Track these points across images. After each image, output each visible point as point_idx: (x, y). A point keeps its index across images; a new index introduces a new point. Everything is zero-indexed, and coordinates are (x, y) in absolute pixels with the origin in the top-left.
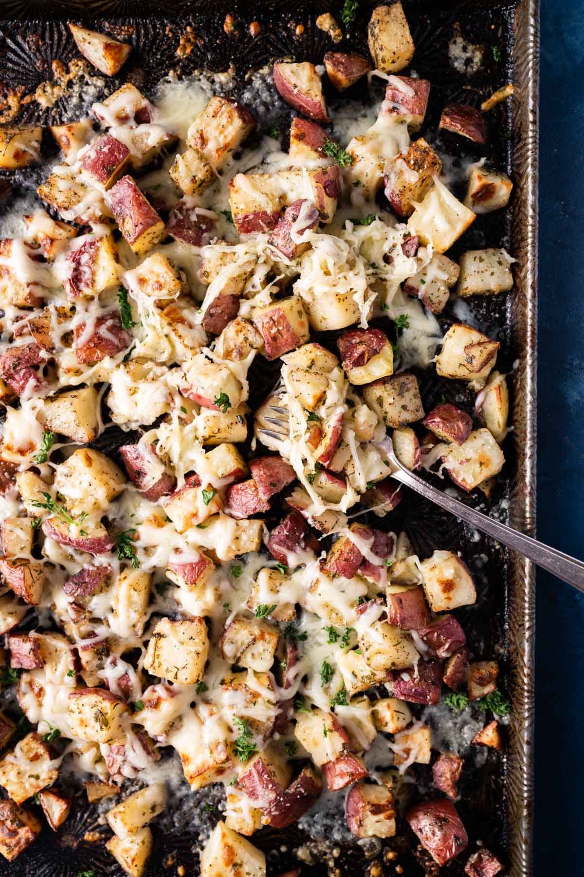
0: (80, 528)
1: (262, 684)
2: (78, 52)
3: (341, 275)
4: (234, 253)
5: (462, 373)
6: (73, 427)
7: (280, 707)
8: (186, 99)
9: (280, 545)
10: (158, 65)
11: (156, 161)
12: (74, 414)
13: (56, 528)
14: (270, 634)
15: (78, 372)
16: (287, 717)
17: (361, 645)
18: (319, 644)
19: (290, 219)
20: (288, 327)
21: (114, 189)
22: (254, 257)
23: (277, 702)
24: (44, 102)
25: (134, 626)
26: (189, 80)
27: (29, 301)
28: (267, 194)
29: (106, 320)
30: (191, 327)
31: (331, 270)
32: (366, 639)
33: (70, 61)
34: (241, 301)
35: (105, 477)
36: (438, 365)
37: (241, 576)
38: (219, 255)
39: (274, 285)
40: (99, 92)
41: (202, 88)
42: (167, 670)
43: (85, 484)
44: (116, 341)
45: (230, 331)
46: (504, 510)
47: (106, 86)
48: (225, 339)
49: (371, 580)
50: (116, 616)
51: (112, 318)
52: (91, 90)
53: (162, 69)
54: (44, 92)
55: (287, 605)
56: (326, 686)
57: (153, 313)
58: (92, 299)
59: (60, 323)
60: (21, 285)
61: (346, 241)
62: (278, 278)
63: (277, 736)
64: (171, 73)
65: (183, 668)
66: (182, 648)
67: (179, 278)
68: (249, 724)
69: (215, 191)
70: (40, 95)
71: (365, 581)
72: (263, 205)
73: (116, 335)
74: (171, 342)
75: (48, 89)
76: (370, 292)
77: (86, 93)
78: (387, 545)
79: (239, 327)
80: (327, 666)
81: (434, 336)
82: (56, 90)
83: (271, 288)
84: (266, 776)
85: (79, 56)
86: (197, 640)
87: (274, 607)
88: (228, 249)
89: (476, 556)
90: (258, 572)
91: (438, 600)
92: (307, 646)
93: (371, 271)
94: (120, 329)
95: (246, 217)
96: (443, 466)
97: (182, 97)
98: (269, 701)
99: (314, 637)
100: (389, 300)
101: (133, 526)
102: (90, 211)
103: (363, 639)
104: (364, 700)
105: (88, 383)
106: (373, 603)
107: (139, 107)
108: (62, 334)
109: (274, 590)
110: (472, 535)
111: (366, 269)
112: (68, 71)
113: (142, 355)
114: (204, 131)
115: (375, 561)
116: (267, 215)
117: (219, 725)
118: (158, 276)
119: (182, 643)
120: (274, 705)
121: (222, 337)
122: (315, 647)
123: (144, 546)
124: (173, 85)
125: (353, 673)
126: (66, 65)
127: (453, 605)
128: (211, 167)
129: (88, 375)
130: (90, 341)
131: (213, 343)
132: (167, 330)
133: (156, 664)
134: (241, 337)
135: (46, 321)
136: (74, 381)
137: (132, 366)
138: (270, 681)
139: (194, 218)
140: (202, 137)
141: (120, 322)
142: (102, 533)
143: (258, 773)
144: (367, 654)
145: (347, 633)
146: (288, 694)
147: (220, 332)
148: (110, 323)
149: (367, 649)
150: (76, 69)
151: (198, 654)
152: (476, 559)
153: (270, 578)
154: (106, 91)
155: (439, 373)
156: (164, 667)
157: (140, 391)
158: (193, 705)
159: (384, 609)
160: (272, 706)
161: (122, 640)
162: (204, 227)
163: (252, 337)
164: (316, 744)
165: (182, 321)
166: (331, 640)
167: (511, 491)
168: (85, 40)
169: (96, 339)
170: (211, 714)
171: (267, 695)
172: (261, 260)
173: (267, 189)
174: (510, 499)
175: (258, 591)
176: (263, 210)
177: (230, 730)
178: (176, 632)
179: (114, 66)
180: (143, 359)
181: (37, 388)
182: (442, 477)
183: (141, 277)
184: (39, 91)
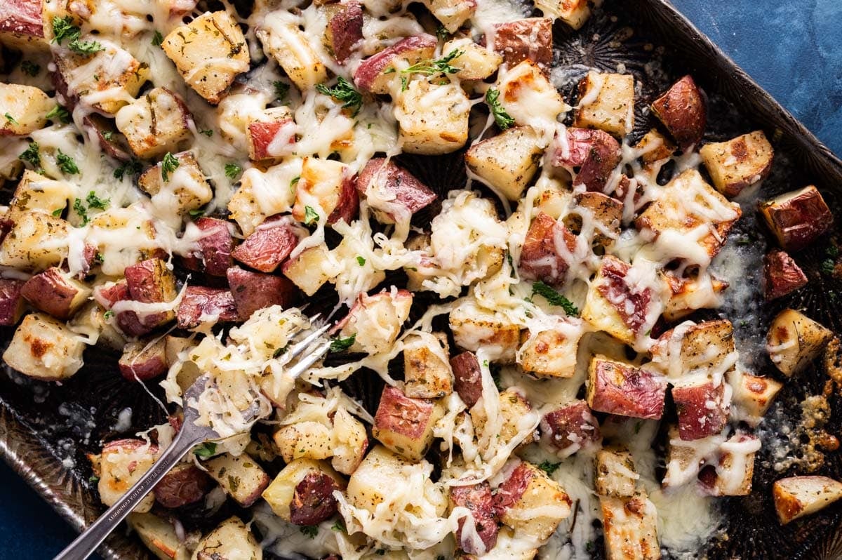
0: (398, 72)
1: (108, 101)
2: (825, 475)
3: (396, 519)
4: (507, 442)
5: (213, 540)
6: (493, 153)
7: (73, 97)
8: (689, 529)
9: (215, 235)
10: (745, 532)
11: (662, 449)
12: (502, 166)
13: (420, 49)
14: (147, 150)
15: (536, 203)
16: (61, 93)
17: (61, 222)
18: (100, 182)
19: (484, 523)
20: (397, 429)
21: (661, 394)
22: (486, 457)
23: (79, 99)
24: (813, 400)
25: (269, 34)
26: (705, 546)
27: (644, 220)
28: (527, 522)
29: (559, 272)
30: (482, 341)
31: (407, 514)
32: (61, 232)
33: (825, 459)
34: (465, 407)
35: (421, 139)
36: (242, 524)
37: (224, 171)
38: (518, 428)
39: (448, 450)
40: (773, 458)
41: (687, 551)
42: (195, 31)
43: (428, 116)
44: (532, 263)
45: (444, 374)
46: (64, 457)
47: (772, 468)
48: (441, 361)
49: (109, 285)
50: (291, 26)
51: (557, 278)
52: (780, 453)
53: (738, 532)
54: (821, 410)
55: (157, 190)
56: (57, 153)
57: (524, 321)
58: (592, 278)
59: (596, 230)
60: (666, 226)
61: (421, 551)
62: (450, 459)
63: (52, 67)
64: (726, 537)
65: (183, 48)
66: (203, 63)
67: (532, 373)
68: (84, 57)
69: (585, 475)
70: (821, 402)
71: (114, 278)
72: (520, 510)
73: (539, 268)
74: (487, 310)
75: (819, 416)
76: (358, 529)
77: (783, 445)
78: (128, 327)
79: (440, 384)
80: (74, 171)
81: (275, 543)
82: (812, 422)
83: (448, 445)
84: (21, 28)
85: (821, 472)
86: (198, 82)
87: (165, 177)
88: (516, 440)
89: (47, 395)
90: (213, 189)
91: (34, 327)
92: (108, 169)
93: (378, 546)
94: (539, 277)
95: (524, 485)
96: (149, 443)
97: (695, 527)
98: (87, 92)
99: (110, 183)
100: (339, 536)
101: (358, 118)
102: (665, 354)
103: (64, 228)
104: (11, 176)
105: (522, 200)
106: (85, 269)
107: (719, 482)
108: (584, 221)
109: (180, 191)
110: (69, 409)
111: (382, 545)
112: (817, 448)
113: (499, 274)
114: (640, 520)
115: (123, 305)
116: (508, 505)
117: (107, 27)
118: (551, 358)
119: (208, 66)
120: (79, 95)
121: (445, 360)
122: (100, 177)
123: (330, 112)
124: (713, 529)
125: (42, 191)
126: (824, 452)
127: (18, 337)
128: (602, 494)
129: (527, 210)
130: (552, 242)
131: (447, 347)
132: (498, 319)
133: (211, 25)
134: (429, 378)
135: (607, 220)
136: (533, 192)
137: (495, 256)
138: (103, 111)
139: (572, 436)
140: (635, 511)
141: (547, 283)
142: (375, 87)
143: (30, 24)
144: (44, 222)
145: (85, 217)
146: (79, 114)
147: (451, 363)
148: (555, 274)
149: (49, 225)
150: (811, 456)
151: (184, 72)
152: (45, 392)
153: (196, 197)
154: (766, 464)
155: (235, 518)
156: (201, 31)
157: (466, 241)
158: (150, 18)
159: (71, 274)
160: (79, 91)
161: (267, 10)
162: (558, 437)
163: (421, 389)
164: (9, 99)
165: (493, 339)
166: (92, 197)
167: (75, 479)
168: (826, 491)
169: (549, 248)
170: (125, 28)
171: (94, 97)
172: (478, 460)
173: (531, 527)
174: (68, 471)
175: (193, 176)
176: (516, 506)
177: (95, 32)
178: (224, 70)
179: (779, 494)
180: (494, 271)
181: (558, 152)
182: (138, 434)
183: (565, 341)
184: (825, 406)
